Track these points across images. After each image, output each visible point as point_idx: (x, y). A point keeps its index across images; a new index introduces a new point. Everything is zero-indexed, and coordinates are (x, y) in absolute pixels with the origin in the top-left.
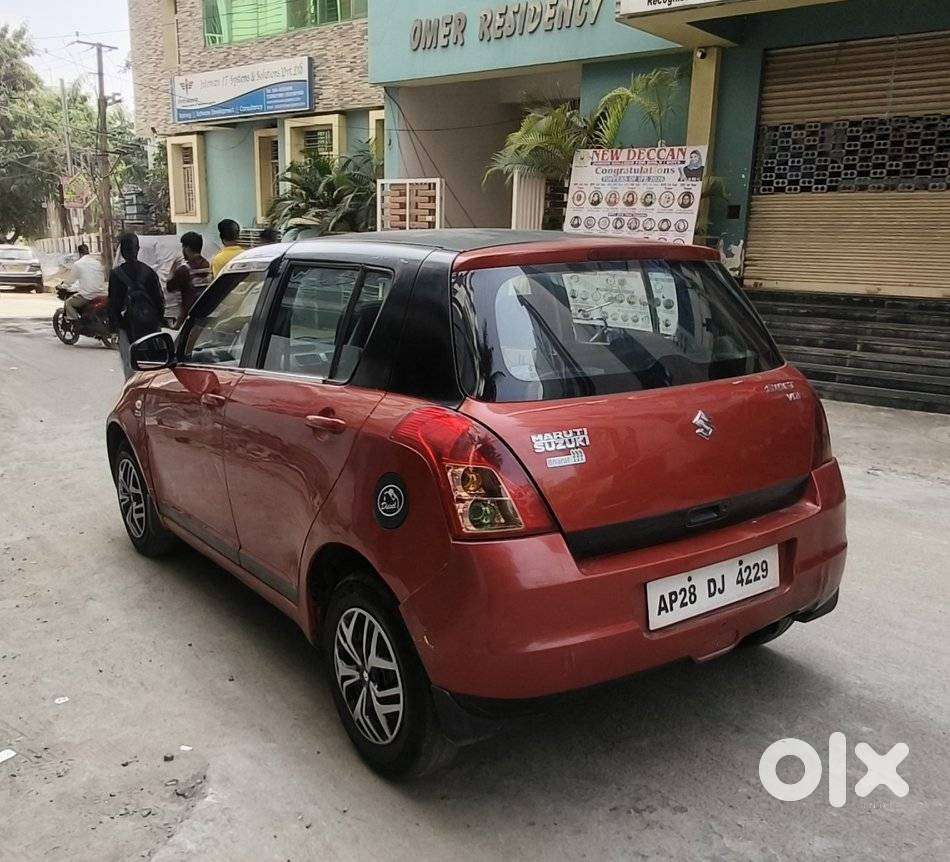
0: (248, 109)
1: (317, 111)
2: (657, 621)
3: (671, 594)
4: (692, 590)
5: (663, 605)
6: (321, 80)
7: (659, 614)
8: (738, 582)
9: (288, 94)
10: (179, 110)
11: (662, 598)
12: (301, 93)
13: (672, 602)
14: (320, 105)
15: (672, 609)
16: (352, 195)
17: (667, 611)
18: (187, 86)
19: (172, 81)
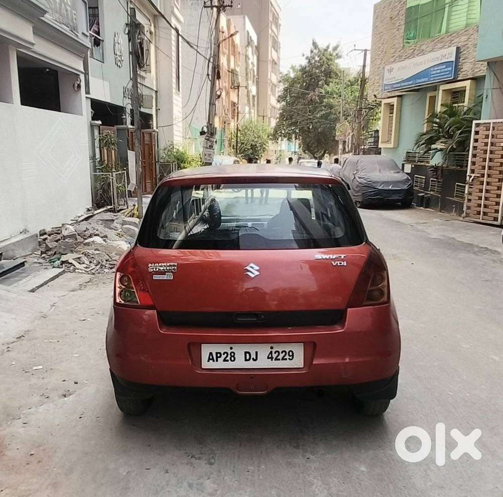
0: (420, 81)
1: (458, 79)
2: (206, 364)
3: (217, 353)
4: (232, 354)
5: (211, 357)
6: (463, 60)
7: (208, 361)
8: (268, 358)
9: (442, 70)
10: (385, 84)
11: (211, 354)
12: (450, 69)
13: (217, 357)
14: (461, 75)
15: (217, 361)
16: (460, 131)
17: (214, 361)
18: (390, 71)
19: (384, 68)
